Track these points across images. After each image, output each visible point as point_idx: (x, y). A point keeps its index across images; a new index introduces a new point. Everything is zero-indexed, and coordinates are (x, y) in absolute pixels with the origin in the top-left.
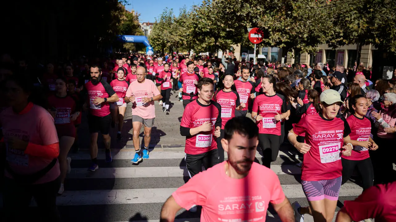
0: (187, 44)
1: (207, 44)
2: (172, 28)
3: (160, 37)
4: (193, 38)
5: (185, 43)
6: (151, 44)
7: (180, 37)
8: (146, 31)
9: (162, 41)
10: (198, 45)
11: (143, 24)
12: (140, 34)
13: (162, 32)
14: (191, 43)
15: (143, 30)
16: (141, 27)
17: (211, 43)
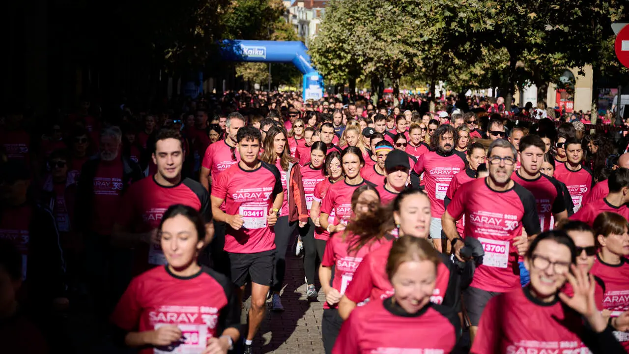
0: (425, 66)
1: (487, 65)
2: (379, 19)
3: (345, 46)
4: (443, 50)
5: (421, 64)
6: (319, 66)
7: (403, 48)
8: (304, 24)
9: (349, 56)
10: (460, 68)
11: (295, 4)
12: (285, 35)
13: (350, 30)
14: (436, 64)
15: (295, 22)
16: (288, 12)
17: (499, 62)
